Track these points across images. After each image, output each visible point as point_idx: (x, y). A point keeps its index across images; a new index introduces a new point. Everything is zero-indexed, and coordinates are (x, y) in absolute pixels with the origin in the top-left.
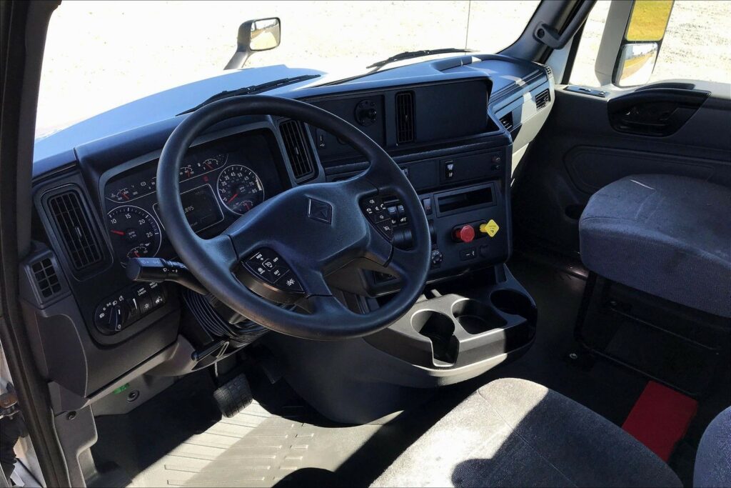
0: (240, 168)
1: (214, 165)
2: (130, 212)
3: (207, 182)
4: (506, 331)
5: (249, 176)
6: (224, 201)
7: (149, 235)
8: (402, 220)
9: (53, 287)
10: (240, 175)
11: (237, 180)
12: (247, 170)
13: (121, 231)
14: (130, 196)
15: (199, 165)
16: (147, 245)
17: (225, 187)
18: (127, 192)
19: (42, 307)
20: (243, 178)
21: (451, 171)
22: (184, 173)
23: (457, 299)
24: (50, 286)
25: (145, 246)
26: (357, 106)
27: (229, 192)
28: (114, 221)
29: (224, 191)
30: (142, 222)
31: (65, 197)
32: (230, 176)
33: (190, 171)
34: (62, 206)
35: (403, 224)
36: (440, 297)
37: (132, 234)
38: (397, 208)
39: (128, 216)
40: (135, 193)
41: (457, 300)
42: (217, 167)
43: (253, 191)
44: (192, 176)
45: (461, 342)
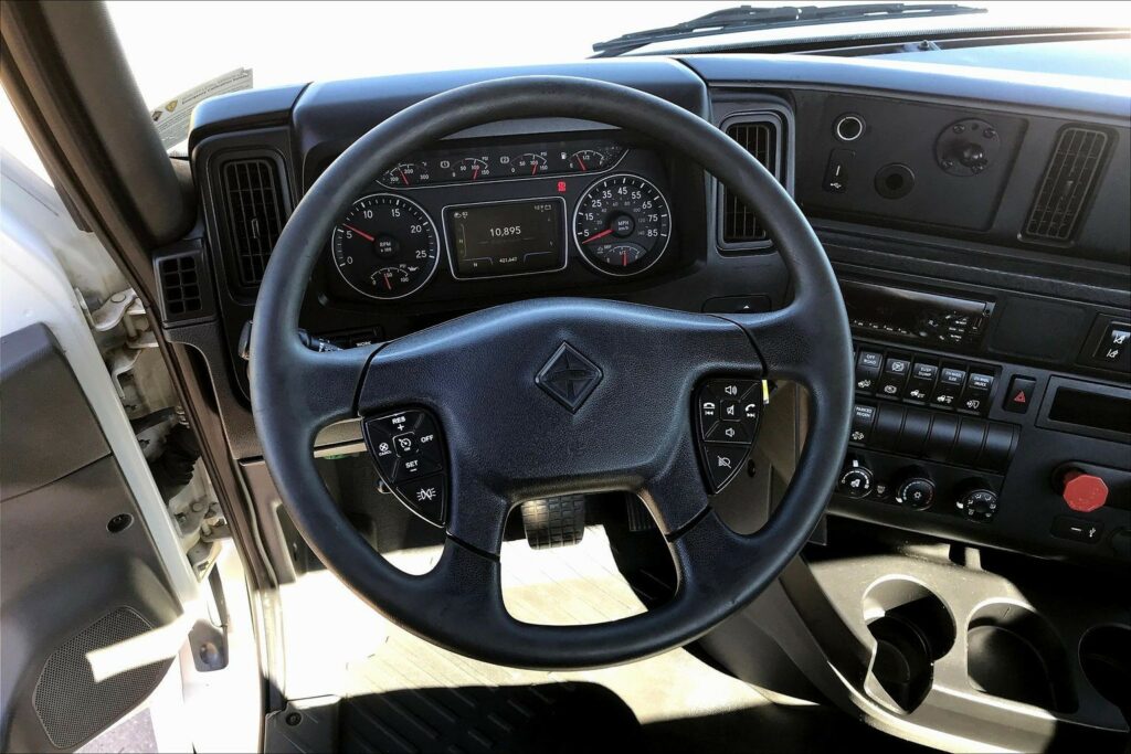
0: (639, 182)
1: (593, 165)
2: (400, 206)
3: (561, 194)
4: (1059, 725)
5: (653, 202)
6: (581, 238)
7: (421, 254)
8: (942, 399)
9: (188, 303)
10: (636, 195)
11: (626, 204)
12: (654, 190)
13: (371, 236)
14: (414, 180)
15: (563, 157)
16: (412, 269)
17: (596, 211)
18: (411, 171)
19: (166, 325)
20: (639, 202)
21: (1115, 347)
22: (528, 163)
23: (1005, 595)
24: (183, 299)
25: (408, 271)
26: (952, 124)
27: (600, 222)
28: (369, 214)
29: (590, 217)
30: (416, 229)
31: (253, 167)
32: (615, 193)
33: (541, 162)
34: (243, 178)
35: (938, 406)
36: (974, 571)
37: (386, 246)
38: (940, 370)
39: (396, 213)
40: (425, 177)
41: (1005, 597)
42: (599, 168)
43: (650, 232)
44: (539, 173)
45: (935, 687)
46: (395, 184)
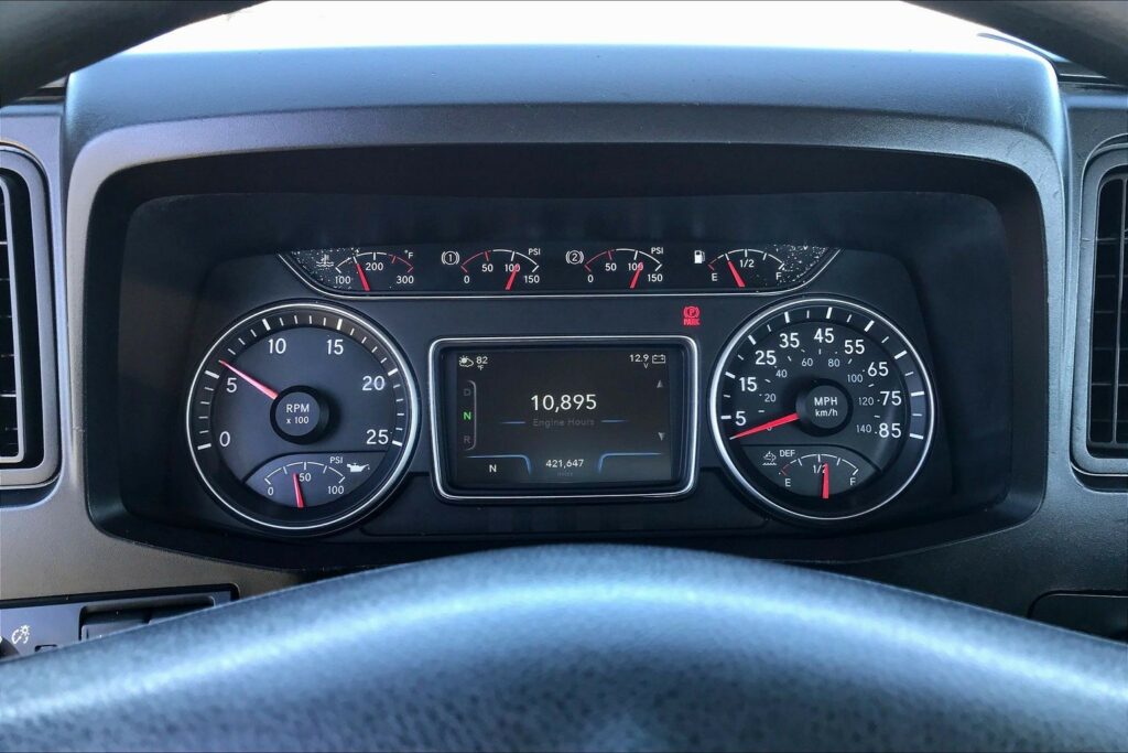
0: (863, 319)
1: (760, 279)
3: (691, 332)
5: (892, 364)
7: (377, 436)
10: (854, 347)
11: (833, 362)
12: (895, 338)
13: (273, 389)
14: (382, 282)
15: (699, 259)
16: (356, 469)
17: (763, 373)
18: (379, 267)
20: (861, 363)
22: (623, 268)
25: (346, 471)
27: (771, 398)
29: (749, 384)
30: (373, 383)
32: (806, 338)
33: (650, 266)
37: (300, 413)
39: (336, 346)
40: (404, 278)
42: (773, 284)
43: (884, 427)
46: (343, 290)
